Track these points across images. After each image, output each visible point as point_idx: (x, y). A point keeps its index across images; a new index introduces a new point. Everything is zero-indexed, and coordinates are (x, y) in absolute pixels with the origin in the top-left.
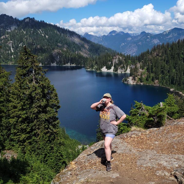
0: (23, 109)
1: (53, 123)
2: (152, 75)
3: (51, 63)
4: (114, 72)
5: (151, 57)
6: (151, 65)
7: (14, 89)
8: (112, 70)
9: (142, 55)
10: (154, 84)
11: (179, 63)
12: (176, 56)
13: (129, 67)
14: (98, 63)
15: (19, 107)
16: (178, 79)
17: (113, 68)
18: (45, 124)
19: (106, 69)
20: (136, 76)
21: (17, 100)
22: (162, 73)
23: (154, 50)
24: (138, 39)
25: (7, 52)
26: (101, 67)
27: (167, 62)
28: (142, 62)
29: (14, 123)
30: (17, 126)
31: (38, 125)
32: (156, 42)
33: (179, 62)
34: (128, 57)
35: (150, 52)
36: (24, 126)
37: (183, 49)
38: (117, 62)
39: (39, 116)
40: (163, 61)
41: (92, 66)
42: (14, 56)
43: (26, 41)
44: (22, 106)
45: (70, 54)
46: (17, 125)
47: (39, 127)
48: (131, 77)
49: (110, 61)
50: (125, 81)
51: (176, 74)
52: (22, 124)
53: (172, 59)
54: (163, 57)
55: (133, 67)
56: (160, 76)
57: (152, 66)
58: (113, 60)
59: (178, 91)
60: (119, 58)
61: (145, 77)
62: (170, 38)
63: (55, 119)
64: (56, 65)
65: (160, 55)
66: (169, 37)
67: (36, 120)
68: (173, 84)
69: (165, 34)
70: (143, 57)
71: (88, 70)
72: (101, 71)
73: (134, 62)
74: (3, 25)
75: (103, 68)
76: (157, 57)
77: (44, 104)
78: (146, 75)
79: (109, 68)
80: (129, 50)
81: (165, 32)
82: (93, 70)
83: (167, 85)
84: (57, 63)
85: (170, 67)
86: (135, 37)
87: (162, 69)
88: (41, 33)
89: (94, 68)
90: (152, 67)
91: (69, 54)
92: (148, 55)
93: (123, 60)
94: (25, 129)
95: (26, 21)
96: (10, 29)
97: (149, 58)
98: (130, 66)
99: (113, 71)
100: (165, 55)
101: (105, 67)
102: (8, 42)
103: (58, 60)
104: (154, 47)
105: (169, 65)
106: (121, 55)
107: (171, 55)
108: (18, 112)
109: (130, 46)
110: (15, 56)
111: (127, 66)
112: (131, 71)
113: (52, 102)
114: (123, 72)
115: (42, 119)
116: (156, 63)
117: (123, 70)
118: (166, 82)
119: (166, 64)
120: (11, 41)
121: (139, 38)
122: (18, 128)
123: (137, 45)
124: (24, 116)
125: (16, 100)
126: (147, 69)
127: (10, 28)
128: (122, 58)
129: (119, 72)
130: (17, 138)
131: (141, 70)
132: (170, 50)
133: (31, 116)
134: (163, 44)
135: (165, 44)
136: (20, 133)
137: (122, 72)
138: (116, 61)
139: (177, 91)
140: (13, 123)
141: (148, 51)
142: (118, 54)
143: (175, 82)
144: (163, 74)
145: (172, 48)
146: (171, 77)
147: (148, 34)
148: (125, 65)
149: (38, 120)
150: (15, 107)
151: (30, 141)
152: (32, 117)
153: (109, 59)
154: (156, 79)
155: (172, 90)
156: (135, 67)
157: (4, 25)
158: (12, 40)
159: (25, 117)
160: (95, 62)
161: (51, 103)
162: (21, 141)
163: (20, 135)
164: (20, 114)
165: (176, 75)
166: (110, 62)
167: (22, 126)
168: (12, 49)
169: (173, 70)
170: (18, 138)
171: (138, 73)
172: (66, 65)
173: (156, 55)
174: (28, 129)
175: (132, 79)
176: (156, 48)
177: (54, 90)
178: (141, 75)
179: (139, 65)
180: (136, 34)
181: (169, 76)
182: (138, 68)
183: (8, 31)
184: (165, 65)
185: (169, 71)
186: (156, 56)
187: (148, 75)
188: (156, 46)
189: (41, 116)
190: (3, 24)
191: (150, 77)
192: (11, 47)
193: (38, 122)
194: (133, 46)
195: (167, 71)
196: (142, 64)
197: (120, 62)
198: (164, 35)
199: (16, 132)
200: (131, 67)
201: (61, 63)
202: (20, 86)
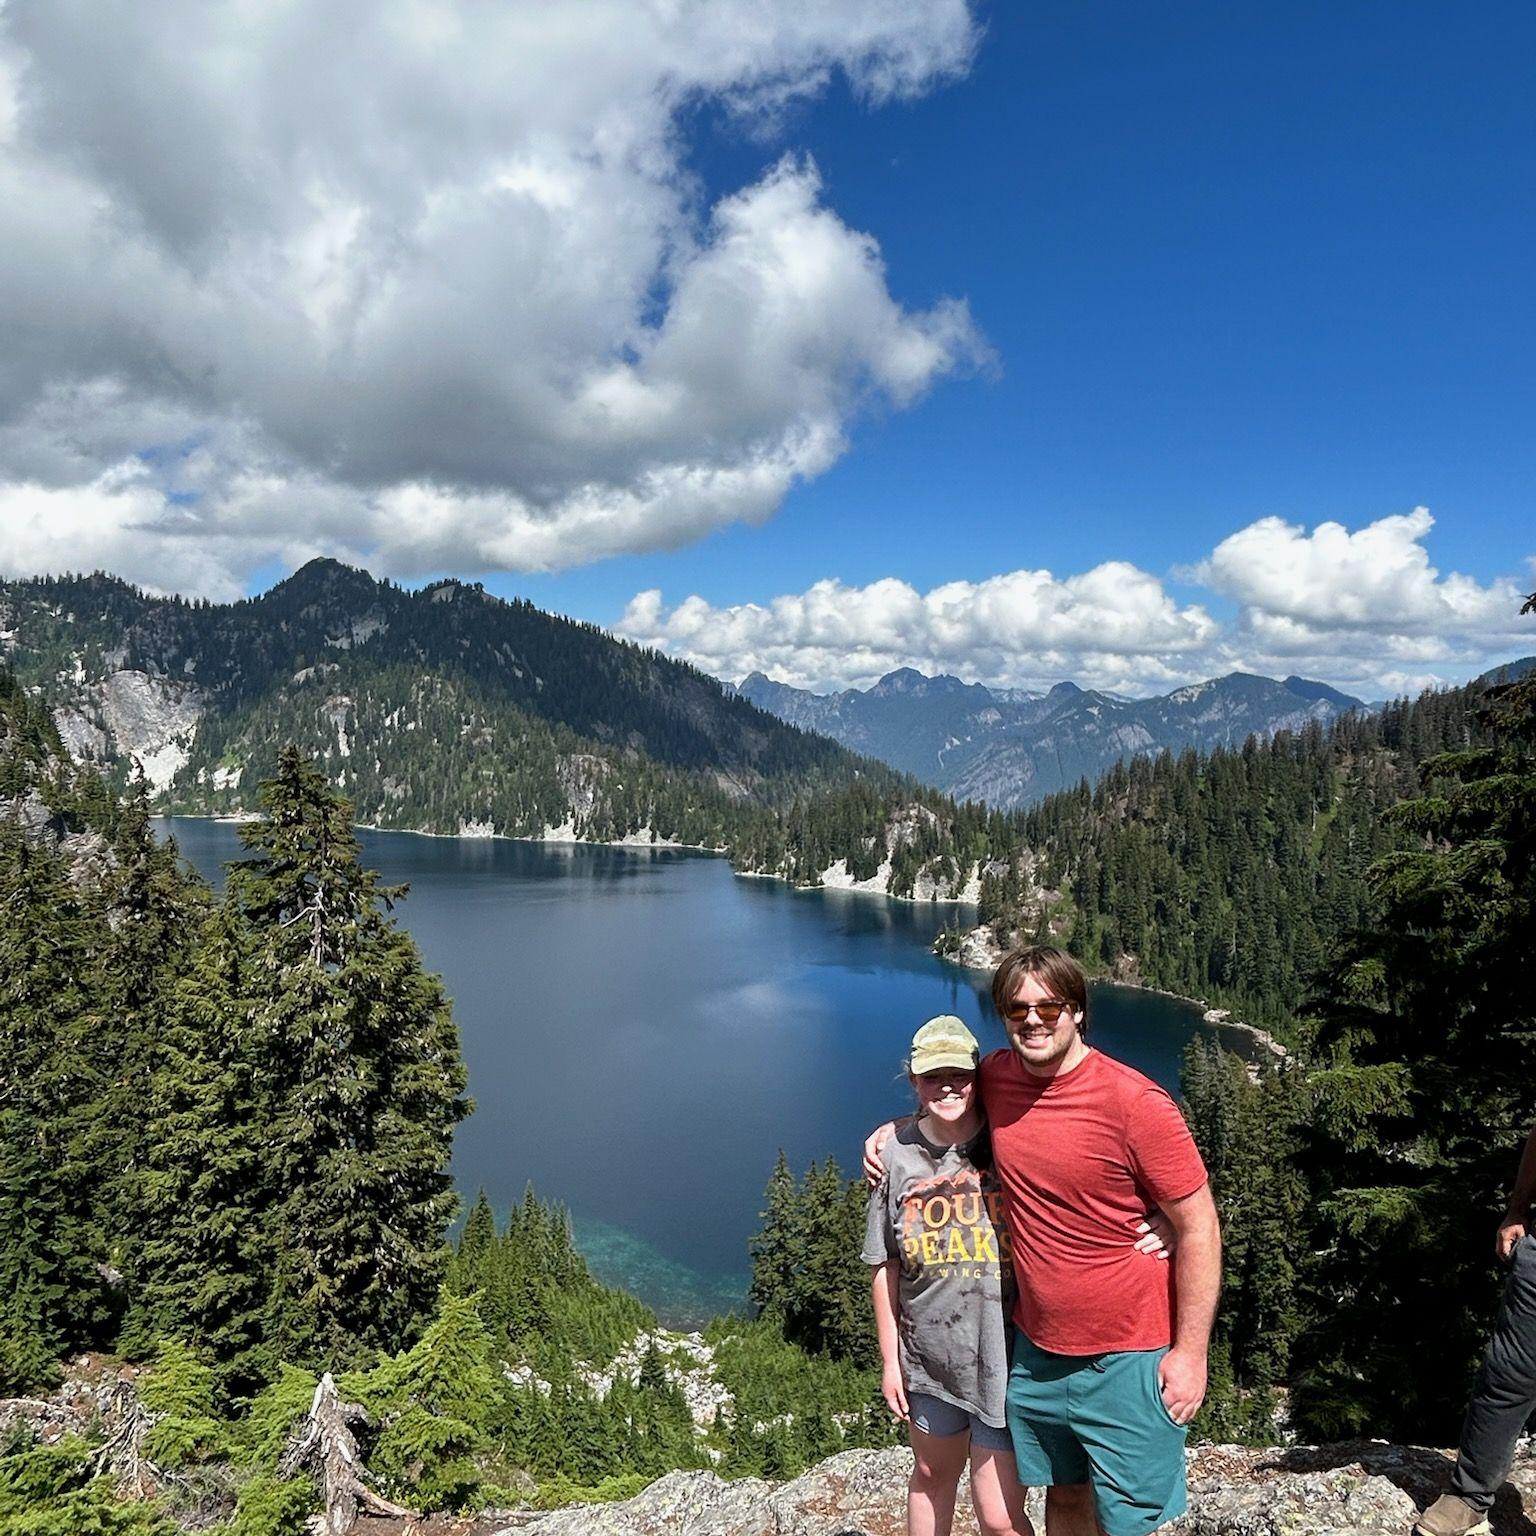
0: (229, 1116)
1: (411, 1211)
2: (1103, 923)
3: (548, 827)
4: (892, 894)
5: (1098, 822)
6: (1099, 865)
7: (192, 993)
8: (878, 885)
9: (1051, 812)
10: (1116, 974)
11: (1255, 865)
12: (1237, 825)
13: (975, 872)
14: (807, 836)
15: (209, 1099)
16: (1248, 955)
17: (885, 870)
18: (357, 1216)
19: (848, 873)
20: (1014, 928)
21: (202, 1061)
22: (1156, 915)
23: (1116, 784)
24: (1038, 721)
25: (316, 754)
26: (820, 862)
27: (1188, 855)
28: (1050, 848)
29: (166, 1199)
30: (182, 1219)
31: (312, 1222)
32: (1134, 739)
33: (1255, 861)
34: (970, 817)
35: (1093, 794)
36: (221, 1223)
37: (1272, 791)
38: (910, 841)
39: (323, 1164)
40: (1163, 849)
41: (771, 857)
42: (347, 778)
43: (426, 699)
44: (229, 1097)
45: (655, 781)
46: (179, 1213)
47: (312, 1233)
48: (983, 928)
49: (869, 830)
50: (952, 950)
51: (1239, 926)
52: (212, 1208)
53: (1214, 838)
54: (1165, 828)
55: (999, 871)
56: (1149, 930)
57: (1103, 872)
58: (887, 827)
59: (1246, 1027)
60: (922, 820)
61: (1065, 934)
62: (1211, 727)
63: (426, 1183)
64: (573, 839)
65: (1149, 812)
66: (1203, 719)
67: (299, 1189)
68: (1222, 986)
69: (1180, 700)
70: (1056, 821)
71: (750, 874)
72: (822, 883)
73: (1006, 844)
74: (312, 614)
75: (830, 869)
76: (1133, 823)
77: (355, 1093)
78: (1068, 924)
79: (862, 869)
80: (987, 775)
81: (1182, 689)
82: (777, 875)
83: (1186, 984)
84: (579, 829)
85: (1206, 885)
86: (1020, 709)
87: (1158, 891)
88: (509, 664)
89: (783, 864)
90: (1102, 881)
91: (650, 783)
92: (1083, 810)
93: (943, 828)
94: (231, 1243)
95: (436, 599)
96: (350, 635)
97: (1086, 827)
98: (982, 866)
99: (888, 887)
100: (1173, 817)
101: (840, 866)
102: (330, 703)
103: (585, 813)
104: (1118, 768)
105: (1198, 873)
106: (934, 802)
107: (1210, 820)
108: (200, 1129)
109: (991, 756)
110: (354, 776)
111: (965, 867)
112: (985, 891)
113: (416, 1078)
114: (941, 900)
115: (335, 1186)
116: (1124, 857)
117: (944, 886)
118: (1183, 973)
119: (1179, 869)
120: (346, 700)
121: (1042, 714)
122: (184, 1232)
123: (1028, 750)
124: (227, 1162)
125: (200, 1055)
126: (1078, 889)
127: (349, 626)
128: (940, 818)
129: (921, 894)
130: (172, 1297)
131: (1041, 894)
132: (1201, 793)
133: (276, 1162)
134: (1166, 757)
135: (1176, 757)
136: (193, 1266)
137: (934, 898)
138: (902, 832)
139: (1240, 1025)
140: (160, 1200)
141: (1084, 789)
142: (918, 798)
143: (1234, 971)
144: (1166, 924)
145: (1213, 780)
146: (1207, 942)
147: (1092, 697)
148: (953, 860)
149: (312, 1187)
150: (182, 1102)
151: (252, 1316)
152: (276, 1169)
153: (865, 819)
154: (1126, 950)
155: (1213, 1016)
156: (1010, 872)
157: (320, 613)
158: (347, 694)
159: (236, 1167)
160: (787, 831)
161: (403, 1086)
162: (193, 1318)
163: (193, 1275)
164: (209, 1145)
165: (1234, 930)
166: (874, 840)
167: (214, 1222)
168: (342, 738)
169: (1221, 904)
170: (180, 1295)
171: (1025, 910)
172: (629, 841)
173: (1124, 815)
174: (245, 1240)
175: (990, 942)
176: (1129, 776)
177: (436, 1003)
178: (1042, 922)
179: (1028, 865)
180: (1025, 694)
181: (1198, 937)
182: (1025, 880)
183: (338, 644)
184: (1172, 872)
185: (1196, 910)
186: (1125, 822)
187: (1079, 924)
188: (1127, 766)
189: (331, 1166)
190: (313, 609)
191: (1090, 935)
192: (341, 730)
193: (313, 1203)
194: (1008, 758)
195: (1188, 905)
196: (1049, 860)
197: (929, 843)
198: (1175, 705)
199: (169, 1256)
200: (988, 873)
201: (599, 830)
202: (234, 978)
